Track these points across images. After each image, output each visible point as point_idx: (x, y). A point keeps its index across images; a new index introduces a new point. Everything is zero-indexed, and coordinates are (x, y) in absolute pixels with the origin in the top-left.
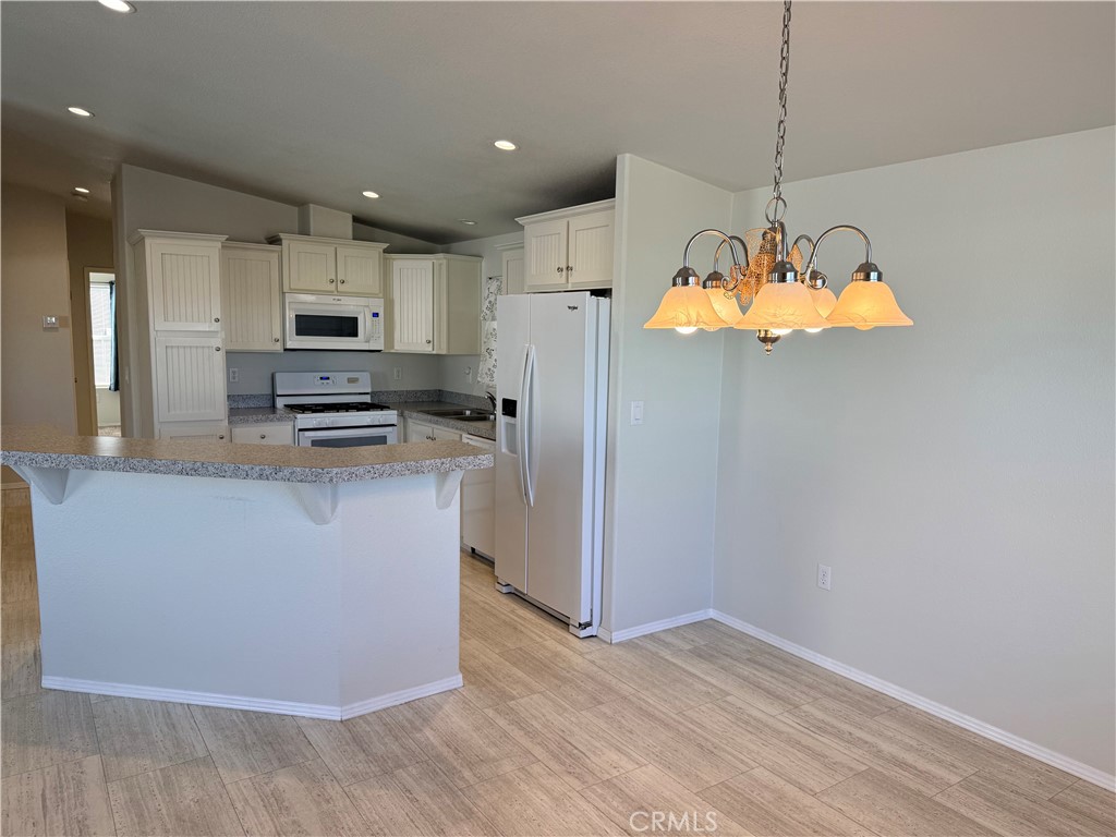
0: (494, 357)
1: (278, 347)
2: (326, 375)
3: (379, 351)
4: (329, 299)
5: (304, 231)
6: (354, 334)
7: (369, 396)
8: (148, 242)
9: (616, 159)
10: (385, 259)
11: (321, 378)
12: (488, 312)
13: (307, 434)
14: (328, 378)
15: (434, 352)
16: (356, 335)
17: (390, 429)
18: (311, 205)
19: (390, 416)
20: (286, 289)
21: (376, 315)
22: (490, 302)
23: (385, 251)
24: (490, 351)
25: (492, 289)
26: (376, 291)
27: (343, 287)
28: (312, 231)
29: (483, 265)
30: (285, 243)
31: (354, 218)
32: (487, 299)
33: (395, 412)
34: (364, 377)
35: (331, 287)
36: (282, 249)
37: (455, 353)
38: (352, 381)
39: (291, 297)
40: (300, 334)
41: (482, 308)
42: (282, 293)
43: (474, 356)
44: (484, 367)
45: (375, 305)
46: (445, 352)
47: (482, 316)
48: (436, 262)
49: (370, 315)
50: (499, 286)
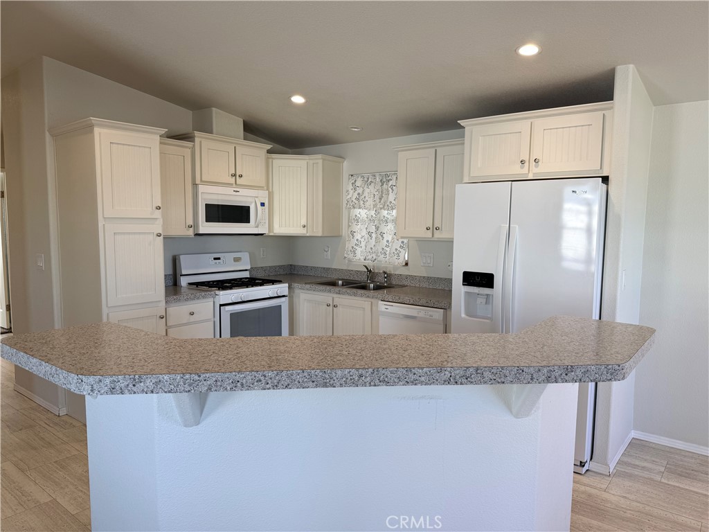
0: (356, 238)
1: (191, 232)
2: (217, 255)
3: (262, 234)
4: (230, 191)
5: (209, 130)
6: (247, 220)
7: (248, 272)
8: (97, 130)
9: (614, 69)
10: (268, 158)
11: (215, 259)
12: (357, 202)
13: (228, 308)
14: (219, 259)
15: (308, 235)
16: (248, 221)
17: (283, 299)
18: (214, 109)
19: (282, 288)
20: (198, 182)
21: (263, 204)
22: (359, 194)
23: (269, 152)
24: (353, 233)
25: (358, 184)
26: (263, 184)
27: (239, 181)
28: (214, 131)
29: (345, 163)
30: (197, 140)
31: (244, 122)
32: (351, 192)
33: (287, 285)
34: (245, 257)
35: (232, 180)
36: (194, 145)
37: (325, 235)
38: (237, 260)
39: (201, 188)
40: (208, 220)
41: (345, 198)
42: (195, 185)
43: (334, 237)
44: (349, 246)
45: (263, 196)
46: (320, 234)
47: (344, 205)
48: (311, 162)
49: (259, 205)
50: (368, 183)
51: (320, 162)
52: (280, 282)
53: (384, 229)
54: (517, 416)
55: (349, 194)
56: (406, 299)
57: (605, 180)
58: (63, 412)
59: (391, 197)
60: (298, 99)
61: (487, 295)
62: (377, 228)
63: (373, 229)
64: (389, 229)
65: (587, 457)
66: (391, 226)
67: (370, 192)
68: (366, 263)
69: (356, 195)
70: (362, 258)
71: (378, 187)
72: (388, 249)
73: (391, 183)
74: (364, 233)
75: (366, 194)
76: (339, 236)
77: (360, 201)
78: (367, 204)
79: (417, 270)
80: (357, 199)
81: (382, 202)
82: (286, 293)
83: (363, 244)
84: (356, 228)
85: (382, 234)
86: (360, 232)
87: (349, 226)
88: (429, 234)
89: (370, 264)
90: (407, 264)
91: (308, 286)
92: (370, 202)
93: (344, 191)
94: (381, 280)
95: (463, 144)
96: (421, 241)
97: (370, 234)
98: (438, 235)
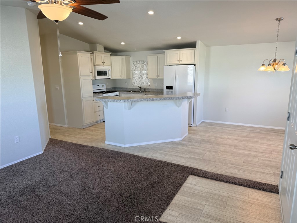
0: (135, 79)
1: (94, 79)
2: (98, 85)
3: (109, 79)
4: (102, 67)
6: (106, 75)
7: (105, 89)
8: (78, 54)
9: (196, 41)
10: (110, 57)
11: (98, 86)
15: (122, 78)
18: (97, 44)
20: (95, 65)
23: (110, 55)
24: (134, 77)
25: (135, 64)
26: (109, 64)
27: (104, 64)
28: (97, 51)
29: (131, 58)
30: (94, 53)
31: (104, 47)
32: (133, 66)
33: (118, 92)
34: (104, 85)
35: (103, 64)
36: (94, 55)
37: (127, 78)
38: (103, 86)
39: (96, 67)
40: (98, 75)
41: (131, 68)
42: (94, 66)
43: (129, 79)
44: (133, 81)
45: (110, 68)
46: (126, 78)
47: (131, 70)
48: (122, 58)
49: (109, 70)
50: (138, 63)
51: (125, 58)
52: (116, 92)
53: (143, 76)
54: (178, 107)
55: (132, 66)
56: (152, 94)
57: (195, 65)
58: (67, 126)
59: (145, 67)
60: (123, 43)
61: (171, 91)
62: (141, 76)
63: (140, 76)
64: (145, 77)
65: (192, 123)
66: (145, 76)
67: (139, 66)
68: (138, 86)
69: (135, 67)
70: (137, 85)
71: (141, 65)
72: (144, 82)
73: (144, 64)
74: (137, 77)
75: (137, 67)
76: (130, 79)
77: (136, 69)
78: (138, 69)
79: (153, 87)
80: (135, 68)
81: (142, 69)
82: (118, 95)
83: (137, 81)
84: (135, 76)
85: (143, 78)
86: (136, 77)
87: (133, 76)
88: (156, 78)
89: (140, 86)
90: (150, 86)
91: (124, 92)
92: (139, 69)
93: (131, 66)
94: (143, 90)
95: (165, 55)
96: (153, 79)
97: (139, 78)
98: (159, 78)
